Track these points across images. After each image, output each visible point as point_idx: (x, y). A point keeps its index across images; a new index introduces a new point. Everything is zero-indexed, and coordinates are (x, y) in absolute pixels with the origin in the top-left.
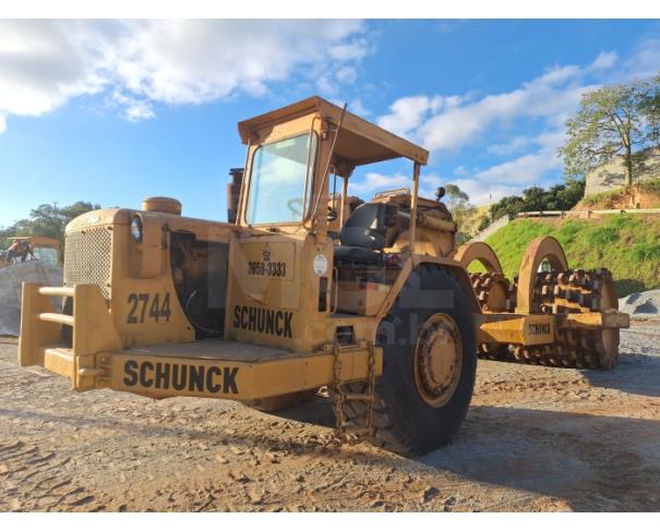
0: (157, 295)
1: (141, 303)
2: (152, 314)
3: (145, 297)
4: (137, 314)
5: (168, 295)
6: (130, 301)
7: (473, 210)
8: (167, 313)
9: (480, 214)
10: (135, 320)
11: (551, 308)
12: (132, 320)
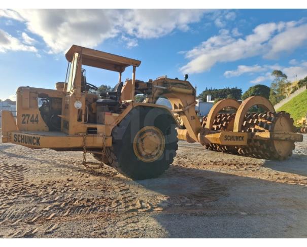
0: (33, 115)
1: (27, 118)
2: (31, 121)
3: (28, 115)
4: (26, 120)
5: (37, 115)
6: (23, 116)
7: (289, 84)
8: (37, 121)
9: (294, 85)
10: (25, 123)
11: (251, 130)
12: (24, 122)
